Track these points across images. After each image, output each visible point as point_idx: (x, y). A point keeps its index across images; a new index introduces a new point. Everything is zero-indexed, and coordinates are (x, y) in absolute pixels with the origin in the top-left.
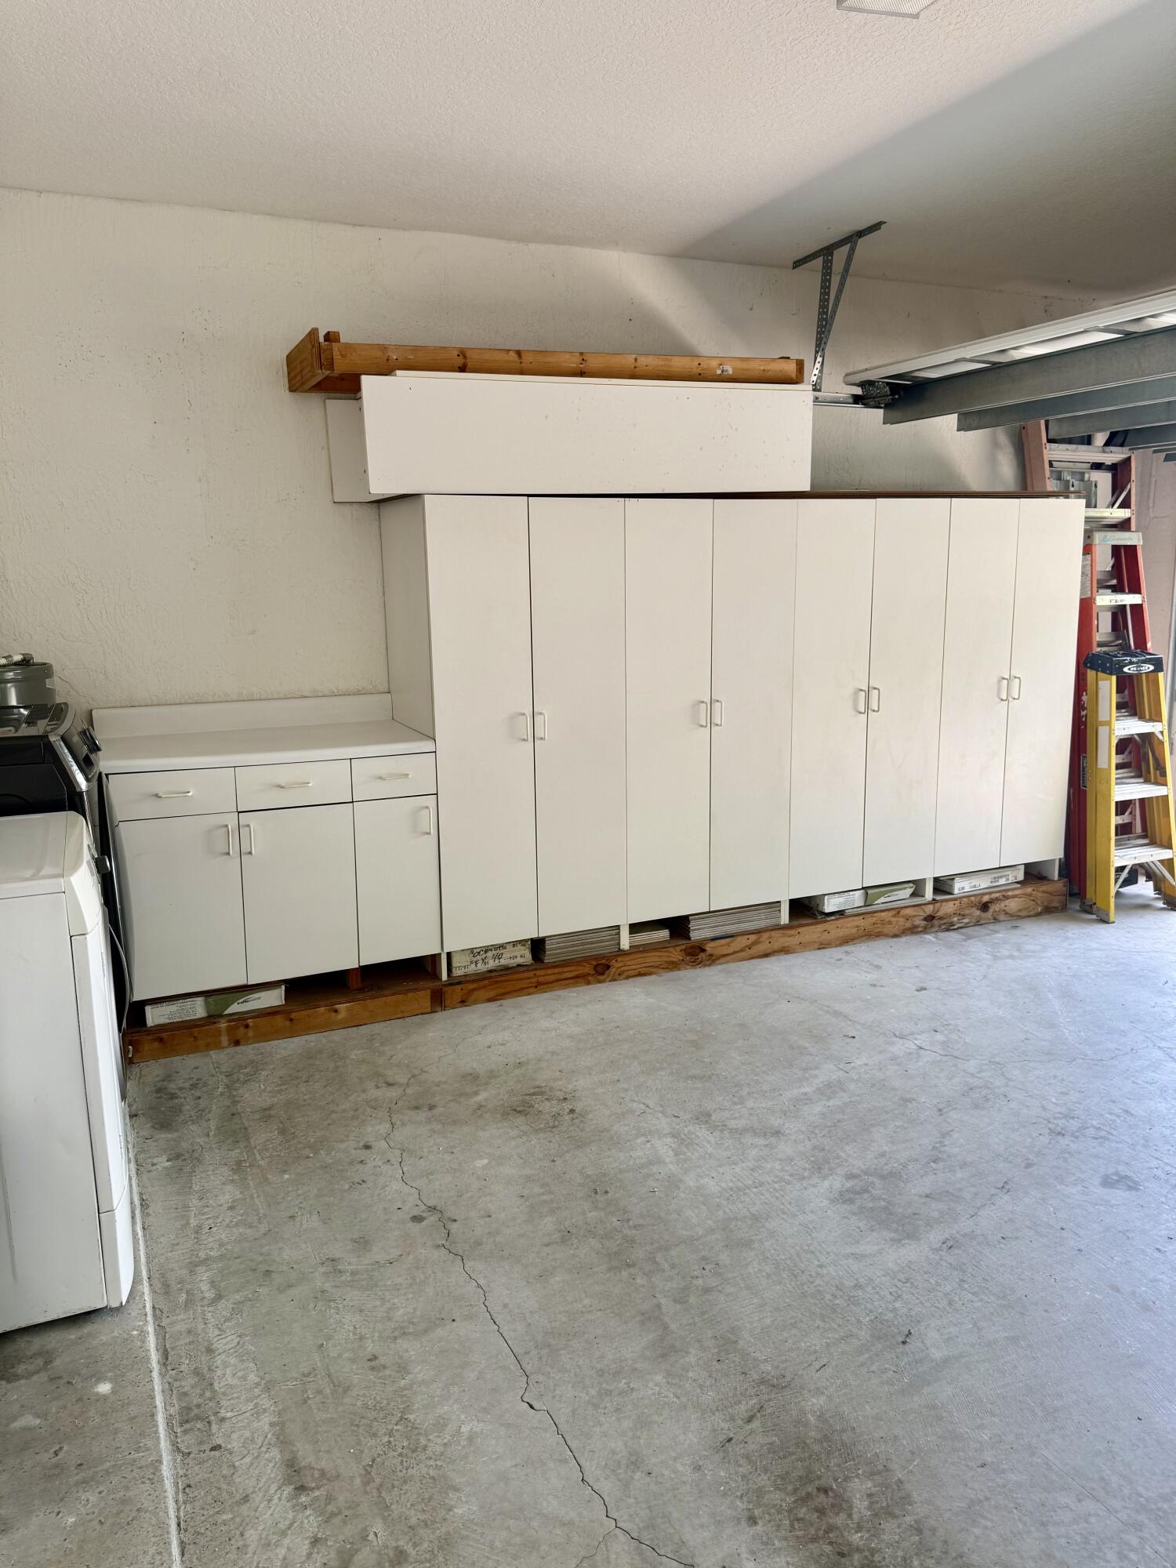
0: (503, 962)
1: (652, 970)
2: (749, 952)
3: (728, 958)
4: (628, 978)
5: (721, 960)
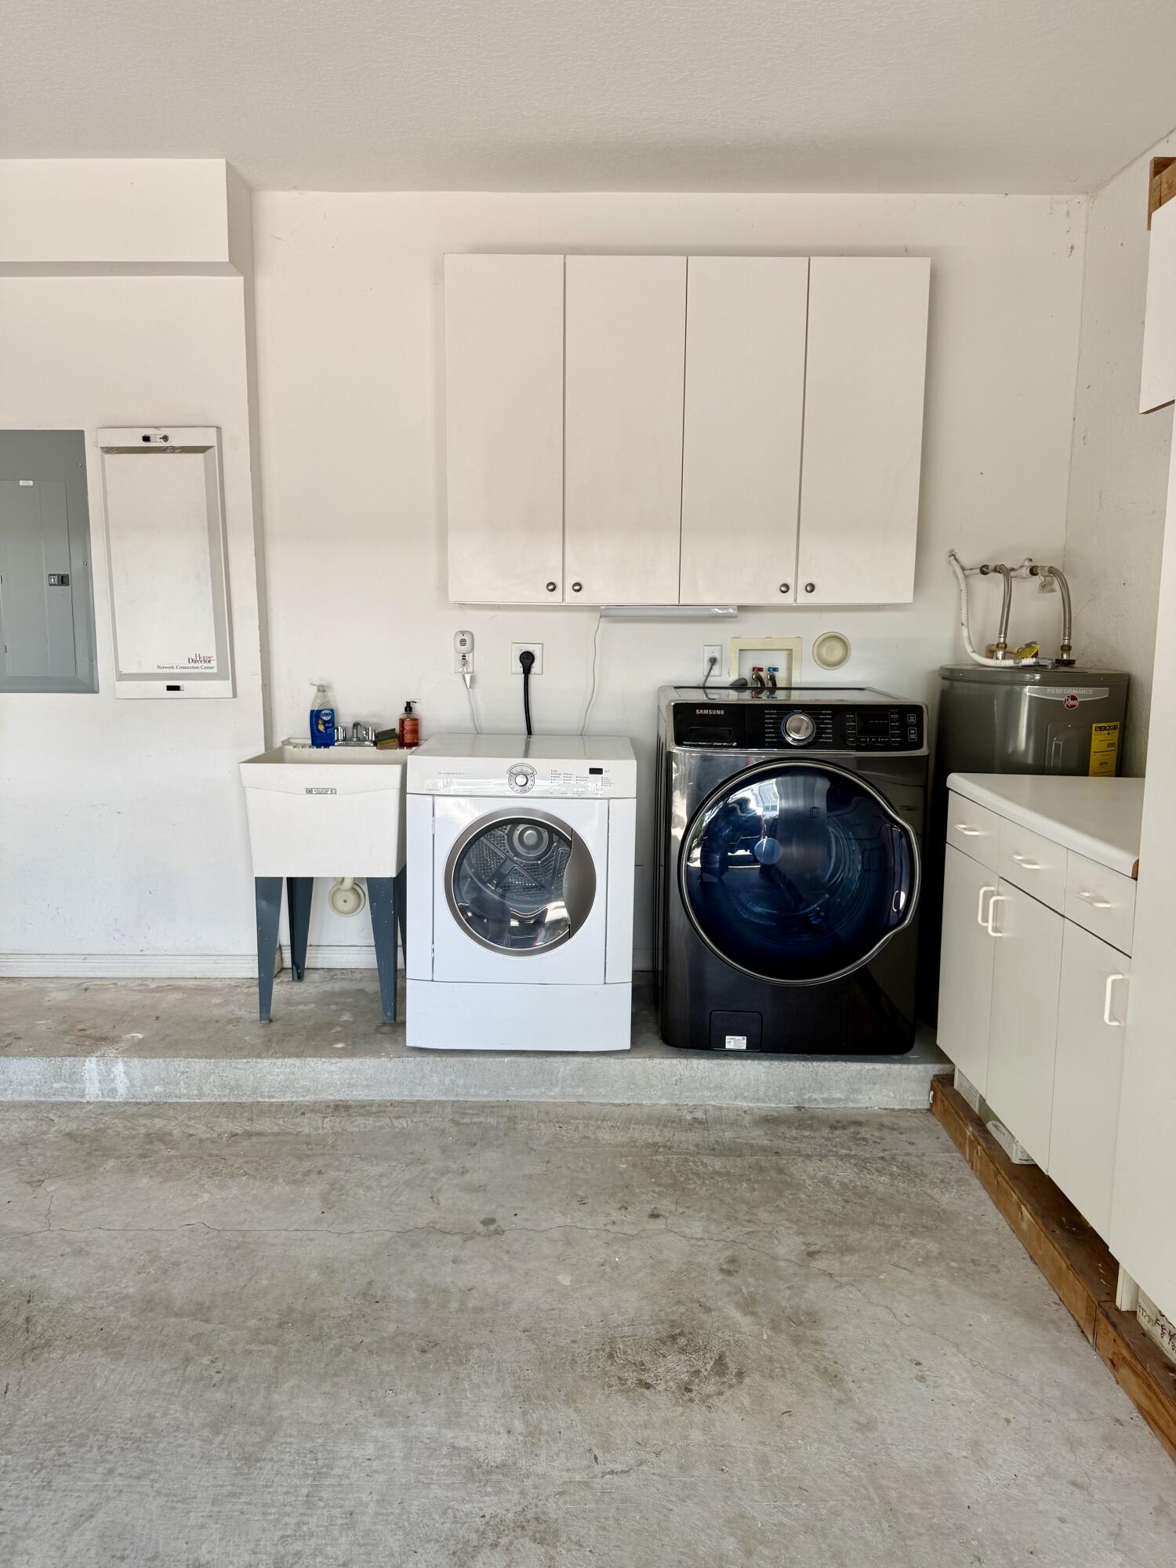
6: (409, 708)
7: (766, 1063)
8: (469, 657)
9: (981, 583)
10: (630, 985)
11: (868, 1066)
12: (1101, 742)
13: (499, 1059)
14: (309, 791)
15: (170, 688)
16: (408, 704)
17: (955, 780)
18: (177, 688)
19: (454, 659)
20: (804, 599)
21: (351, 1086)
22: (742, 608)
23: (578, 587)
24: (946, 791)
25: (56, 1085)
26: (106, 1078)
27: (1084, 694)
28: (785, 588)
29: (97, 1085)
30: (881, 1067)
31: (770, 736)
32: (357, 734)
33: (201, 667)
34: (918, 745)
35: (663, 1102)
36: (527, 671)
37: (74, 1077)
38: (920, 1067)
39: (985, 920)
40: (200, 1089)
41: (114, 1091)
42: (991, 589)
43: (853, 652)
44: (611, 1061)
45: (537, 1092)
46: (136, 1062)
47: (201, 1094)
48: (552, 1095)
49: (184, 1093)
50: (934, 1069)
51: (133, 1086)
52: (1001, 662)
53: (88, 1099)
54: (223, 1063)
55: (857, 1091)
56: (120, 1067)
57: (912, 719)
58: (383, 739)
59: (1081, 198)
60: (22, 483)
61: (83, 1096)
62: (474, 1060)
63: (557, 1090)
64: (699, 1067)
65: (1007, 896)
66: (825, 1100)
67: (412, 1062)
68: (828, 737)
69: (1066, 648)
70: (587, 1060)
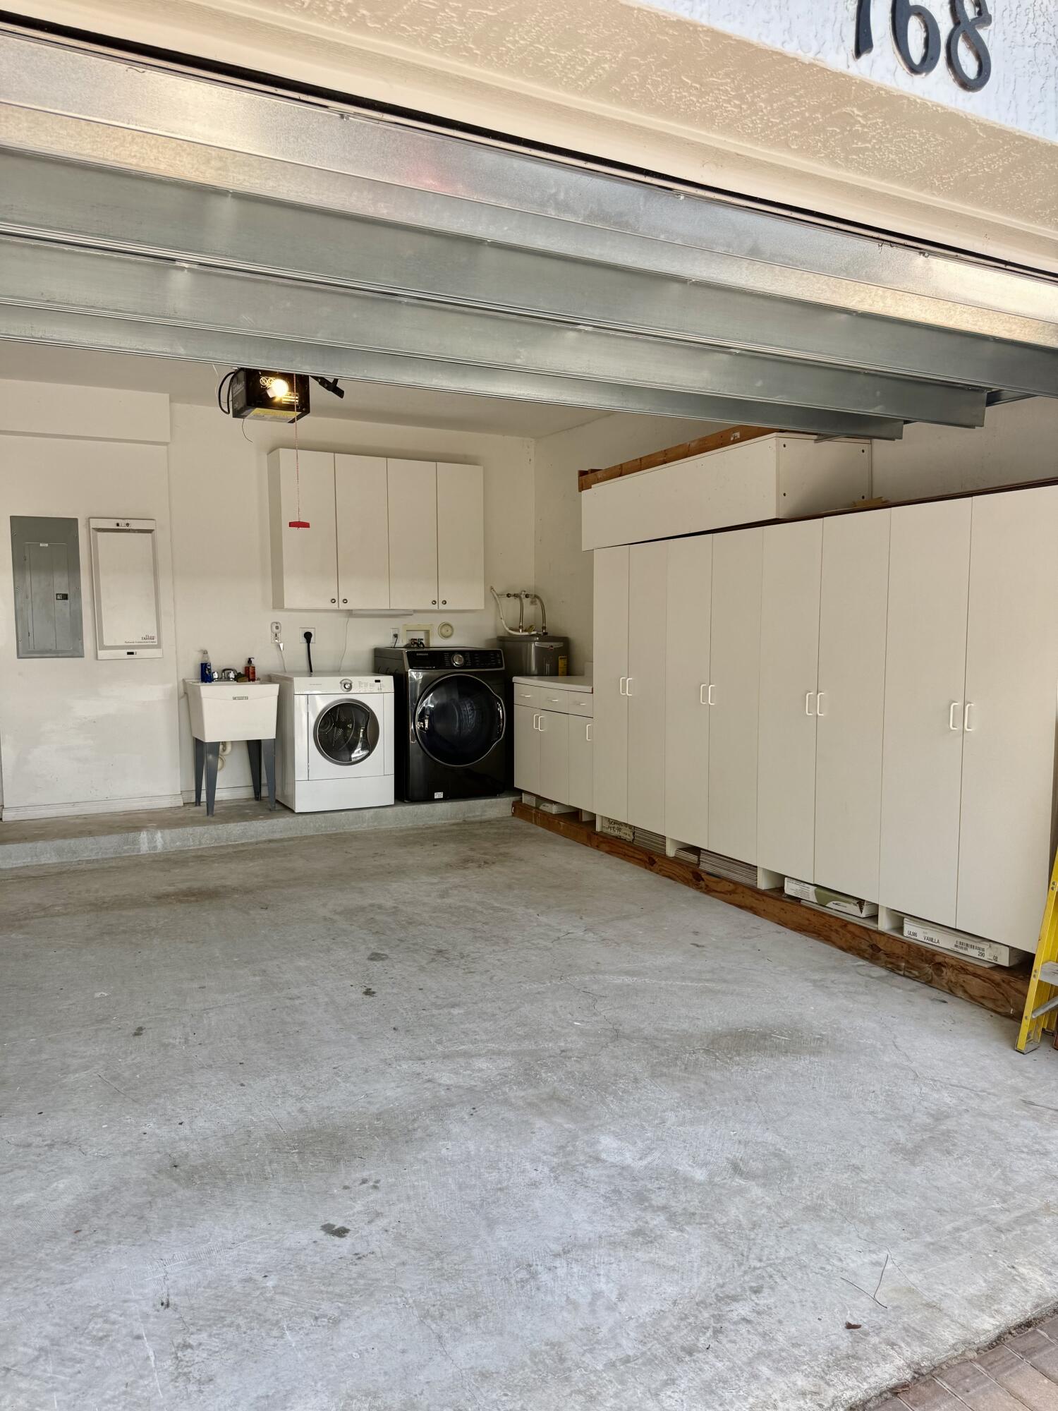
0: (621, 834)
1: (675, 877)
2: (728, 897)
3: (716, 894)
4: (664, 876)
5: (713, 894)
6: (250, 661)
7: (450, 803)
8: (279, 635)
9: (505, 600)
10: (393, 776)
11: (489, 800)
12: (562, 663)
13: (340, 813)
14: (235, 699)
15: (129, 653)
16: (250, 659)
17: (515, 679)
18: (132, 653)
19: (270, 635)
20: (442, 607)
21: (273, 832)
22: (415, 611)
23: (345, 601)
24: (512, 684)
25: (125, 848)
26: (152, 840)
27: (556, 645)
28: (434, 603)
29: (147, 844)
30: (494, 800)
31: (447, 664)
32: (225, 676)
33: (149, 642)
34: (502, 666)
35: (410, 825)
36: (308, 641)
37: (135, 842)
38: (508, 799)
39: (537, 726)
40: (200, 841)
41: (155, 847)
42: (515, 603)
43: (455, 630)
44: (388, 809)
45: (357, 826)
46: (167, 831)
47: (200, 844)
48: (364, 827)
49: (192, 844)
50: (512, 799)
51: (165, 843)
52: (521, 633)
53: (142, 853)
54: (212, 827)
55: (485, 811)
56: (159, 835)
57: (498, 656)
58: (239, 678)
59: (532, 440)
60: (41, 545)
61: (139, 851)
62: (329, 815)
63: (365, 825)
64: (423, 808)
65: (544, 716)
66: (474, 817)
67: (301, 818)
68: (469, 664)
69: (544, 628)
70: (376, 810)
